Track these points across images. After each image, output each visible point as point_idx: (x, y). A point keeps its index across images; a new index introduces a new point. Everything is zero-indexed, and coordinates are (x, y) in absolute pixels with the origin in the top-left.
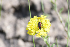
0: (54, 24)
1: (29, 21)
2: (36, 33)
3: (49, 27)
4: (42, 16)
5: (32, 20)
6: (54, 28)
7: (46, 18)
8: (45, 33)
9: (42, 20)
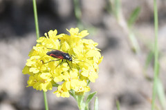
0: (111, 58)
1: (34, 48)
2: (55, 85)
3: (97, 66)
4: (73, 31)
5: (43, 44)
6: (111, 71)
7: (86, 38)
8: (84, 83)
9: (73, 44)
